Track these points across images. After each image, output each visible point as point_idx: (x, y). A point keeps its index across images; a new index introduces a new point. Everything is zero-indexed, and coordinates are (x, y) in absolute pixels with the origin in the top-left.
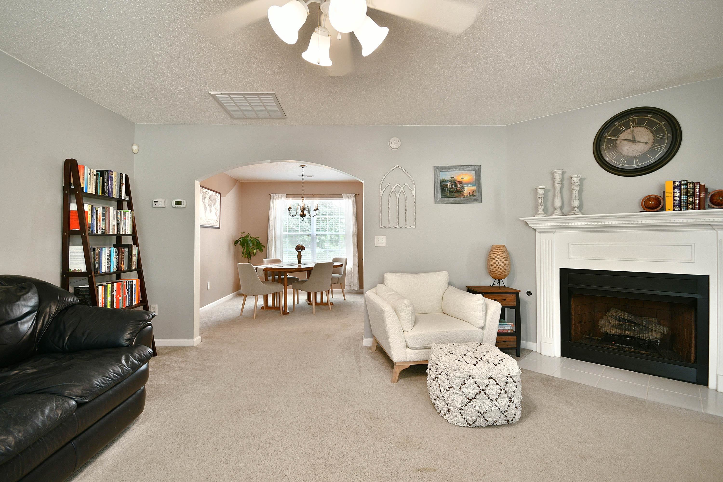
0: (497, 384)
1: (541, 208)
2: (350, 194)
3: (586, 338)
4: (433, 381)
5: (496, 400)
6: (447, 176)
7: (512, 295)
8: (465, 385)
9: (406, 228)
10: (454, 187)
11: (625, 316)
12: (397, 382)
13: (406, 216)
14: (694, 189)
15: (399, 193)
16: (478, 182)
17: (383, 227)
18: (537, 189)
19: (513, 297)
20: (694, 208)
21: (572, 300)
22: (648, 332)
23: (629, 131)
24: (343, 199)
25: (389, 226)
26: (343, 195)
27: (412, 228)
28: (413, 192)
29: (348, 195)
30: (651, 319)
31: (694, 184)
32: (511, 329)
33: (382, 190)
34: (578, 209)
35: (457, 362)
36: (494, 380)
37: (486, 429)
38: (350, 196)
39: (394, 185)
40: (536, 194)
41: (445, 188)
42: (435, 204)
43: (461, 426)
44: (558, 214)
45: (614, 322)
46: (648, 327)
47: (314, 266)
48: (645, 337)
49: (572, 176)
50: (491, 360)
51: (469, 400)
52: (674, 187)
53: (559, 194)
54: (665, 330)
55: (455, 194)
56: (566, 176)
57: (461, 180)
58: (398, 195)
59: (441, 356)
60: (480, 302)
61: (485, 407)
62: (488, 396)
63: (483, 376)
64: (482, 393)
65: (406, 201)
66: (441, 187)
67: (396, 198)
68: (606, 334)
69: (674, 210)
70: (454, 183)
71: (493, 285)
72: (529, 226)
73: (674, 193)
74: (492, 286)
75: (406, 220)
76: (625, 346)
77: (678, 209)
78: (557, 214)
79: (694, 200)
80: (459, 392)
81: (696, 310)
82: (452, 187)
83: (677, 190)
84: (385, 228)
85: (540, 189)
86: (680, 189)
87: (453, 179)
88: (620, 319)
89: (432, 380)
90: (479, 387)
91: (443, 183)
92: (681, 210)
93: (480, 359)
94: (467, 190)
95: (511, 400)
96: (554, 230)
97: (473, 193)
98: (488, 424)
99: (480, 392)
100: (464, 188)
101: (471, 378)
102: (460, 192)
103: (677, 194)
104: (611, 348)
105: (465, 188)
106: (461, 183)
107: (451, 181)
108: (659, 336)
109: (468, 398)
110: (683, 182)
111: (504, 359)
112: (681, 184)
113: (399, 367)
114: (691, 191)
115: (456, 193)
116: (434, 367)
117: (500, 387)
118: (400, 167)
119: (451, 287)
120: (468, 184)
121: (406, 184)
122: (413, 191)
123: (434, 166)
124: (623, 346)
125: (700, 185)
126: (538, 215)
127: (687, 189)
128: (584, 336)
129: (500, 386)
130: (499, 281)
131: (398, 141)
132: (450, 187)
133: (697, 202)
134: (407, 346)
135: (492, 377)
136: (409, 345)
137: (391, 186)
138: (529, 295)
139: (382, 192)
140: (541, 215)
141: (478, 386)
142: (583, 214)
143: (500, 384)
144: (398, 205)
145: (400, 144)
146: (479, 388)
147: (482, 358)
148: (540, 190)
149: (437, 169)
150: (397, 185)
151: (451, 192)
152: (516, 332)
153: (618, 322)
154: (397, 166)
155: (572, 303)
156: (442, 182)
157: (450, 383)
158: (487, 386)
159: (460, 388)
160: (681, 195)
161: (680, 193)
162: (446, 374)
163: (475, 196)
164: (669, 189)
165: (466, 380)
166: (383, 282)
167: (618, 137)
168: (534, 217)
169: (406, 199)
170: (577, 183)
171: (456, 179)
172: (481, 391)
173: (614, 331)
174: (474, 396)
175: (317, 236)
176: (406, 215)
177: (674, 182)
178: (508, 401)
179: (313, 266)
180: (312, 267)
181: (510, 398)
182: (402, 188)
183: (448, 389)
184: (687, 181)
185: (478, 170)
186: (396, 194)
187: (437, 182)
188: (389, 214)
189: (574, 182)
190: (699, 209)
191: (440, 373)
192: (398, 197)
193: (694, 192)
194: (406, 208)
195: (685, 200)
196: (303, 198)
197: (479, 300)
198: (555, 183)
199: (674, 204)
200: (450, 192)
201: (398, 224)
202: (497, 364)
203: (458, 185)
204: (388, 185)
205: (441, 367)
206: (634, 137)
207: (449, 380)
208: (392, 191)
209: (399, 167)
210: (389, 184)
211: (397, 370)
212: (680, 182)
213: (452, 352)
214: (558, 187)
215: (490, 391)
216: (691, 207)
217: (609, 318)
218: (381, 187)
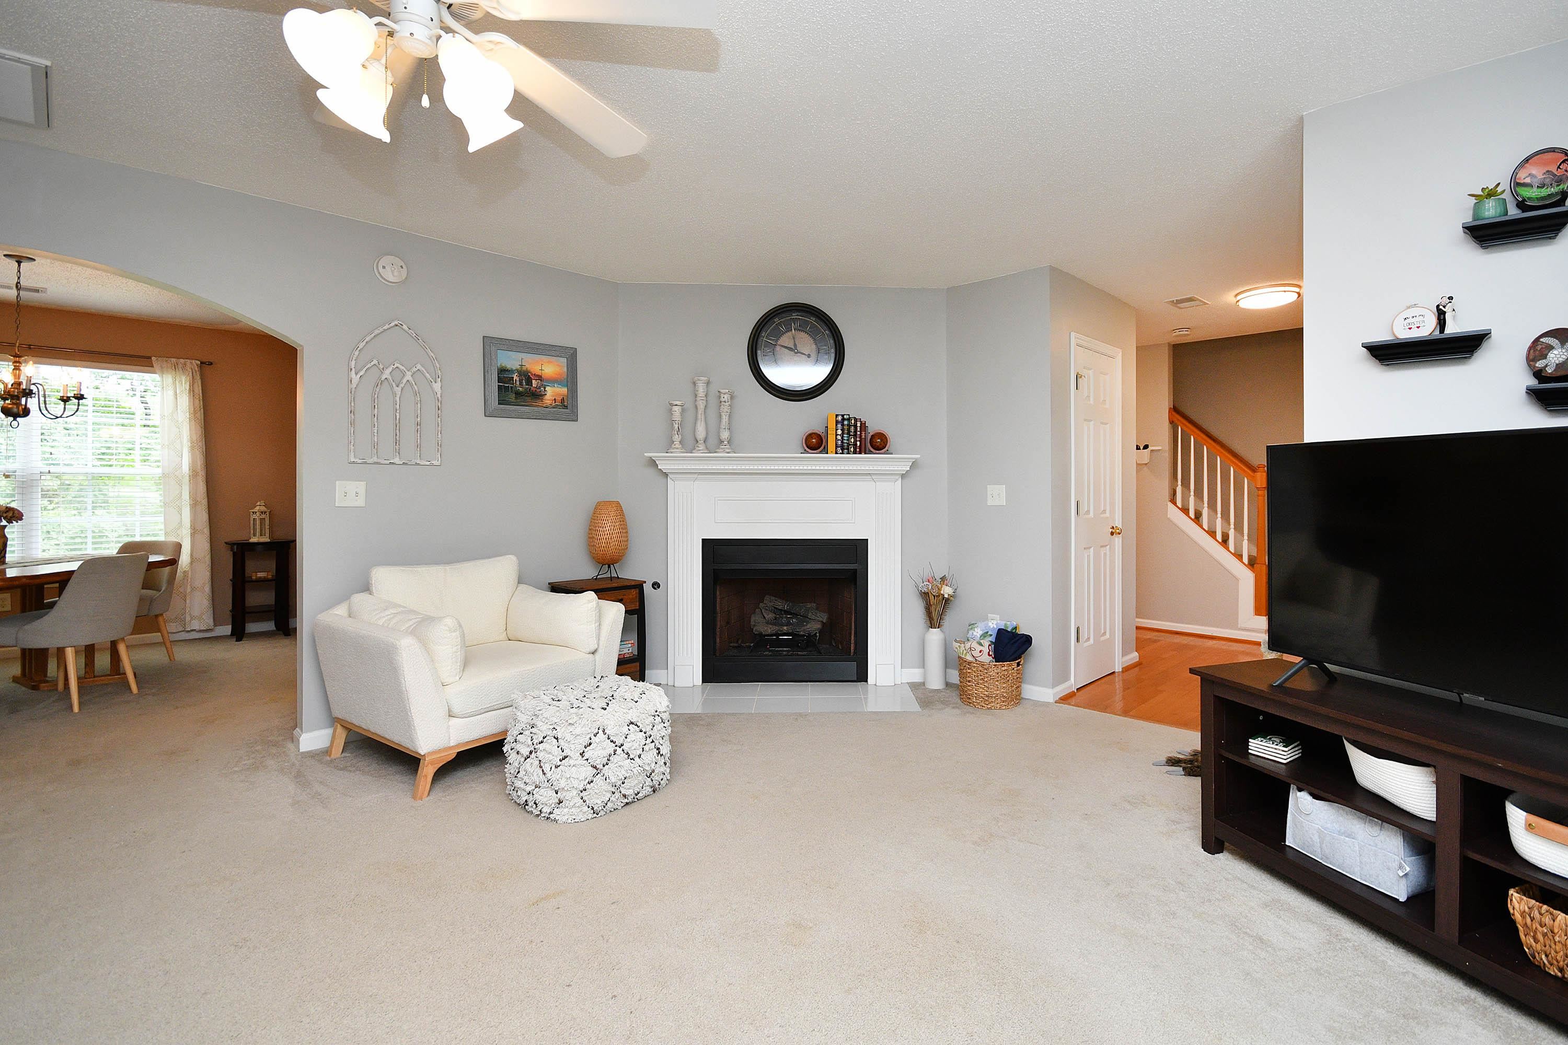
0: (641, 731)
1: (677, 438)
2: (182, 361)
3: (733, 647)
4: (526, 759)
5: (639, 756)
6: (512, 361)
7: (633, 590)
8: (591, 746)
9: (417, 464)
10: (526, 385)
11: (781, 604)
12: (429, 794)
13: (419, 438)
14: (855, 426)
15: (402, 385)
16: (571, 379)
17: (360, 461)
18: (672, 405)
19: (634, 593)
20: (855, 453)
21: (718, 588)
22: (808, 623)
23: (789, 334)
24: (155, 373)
25: (375, 459)
26: (153, 358)
27: (433, 465)
28: (437, 386)
29: (174, 360)
30: (809, 605)
31: (856, 420)
32: (630, 651)
33: (356, 374)
34: (728, 443)
35: (574, 710)
36: (636, 725)
37: (622, 811)
38: (180, 366)
39: (389, 366)
40: (670, 412)
41: (507, 385)
42: (485, 416)
43: (582, 820)
44: (702, 450)
45: (770, 616)
46: (806, 617)
47: (75, 568)
48: (804, 631)
49: (722, 391)
50: (628, 696)
51: (597, 770)
52: (837, 422)
53: (703, 417)
54: (824, 617)
55: (528, 399)
56: (713, 389)
57: (539, 373)
58: (398, 390)
59: (540, 710)
60: (590, 605)
61: (622, 773)
62: (627, 753)
63: (620, 723)
64: (619, 751)
65: (419, 405)
66: (498, 382)
67: (395, 395)
68: (761, 635)
69: (836, 453)
70: (527, 376)
71: (598, 577)
72: (659, 468)
73: (837, 430)
74: (596, 579)
75: (419, 446)
76: (781, 649)
77: (841, 451)
78: (700, 450)
79: (856, 441)
80: (581, 761)
81: (855, 584)
82: (521, 384)
83: (839, 426)
84: (365, 463)
85: (676, 405)
86: (843, 425)
87: (524, 368)
88: (775, 610)
89: (523, 759)
90: (615, 743)
91: (504, 375)
92: (843, 453)
93: (611, 698)
94: (551, 393)
95: (659, 752)
96: (696, 476)
97: (563, 400)
98: (626, 800)
99: (615, 751)
100: (545, 388)
101: (601, 731)
102: (537, 396)
103: (839, 432)
104: (766, 655)
105: (547, 388)
106: (539, 378)
107: (520, 371)
108: (819, 626)
109: (595, 767)
110: (845, 417)
111: (645, 690)
112: (843, 419)
113: (432, 763)
114: (852, 429)
115: (530, 398)
116: (527, 733)
117: (644, 735)
118: (405, 327)
119: (522, 586)
120: (553, 381)
121: (419, 367)
122: (436, 384)
123: (484, 337)
124: (779, 649)
125: (861, 422)
126: (672, 450)
127: (849, 425)
128: (732, 645)
129: (645, 733)
130: (609, 567)
131: (402, 267)
132: (518, 383)
133: (858, 443)
134: (451, 715)
135: (632, 721)
136: (456, 710)
137: (381, 366)
138: (655, 589)
139: (355, 379)
140: (678, 450)
141: (612, 741)
142: (735, 453)
143: (644, 730)
144: (398, 411)
145: (405, 276)
146: (614, 745)
147: (613, 696)
148: (676, 408)
149: (490, 344)
150: (395, 366)
151: (520, 394)
152: (638, 655)
153: (774, 615)
154: (396, 323)
155: (718, 593)
156: (501, 371)
157: (563, 752)
158: (626, 738)
159: (582, 754)
160: (843, 433)
161: (843, 430)
162: (555, 737)
163: (566, 407)
164: (832, 425)
165: (593, 737)
166: (366, 588)
167: (777, 341)
168: (667, 453)
169: (419, 399)
170: (728, 402)
171: (529, 369)
172: (617, 748)
173: (769, 630)
174: (606, 761)
175: (42, 478)
176: (419, 435)
177: (837, 416)
178: (655, 754)
179: (74, 566)
180: (73, 572)
181: (658, 749)
182: (409, 374)
183: (559, 763)
184: (849, 415)
185: (571, 356)
186: (394, 386)
187: (491, 370)
188: (376, 431)
189: (724, 400)
190: (860, 453)
191: (541, 739)
192: (400, 393)
193: (856, 431)
194: (419, 419)
195: (847, 440)
196: (20, 357)
197: (589, 602)
198: (698, 399)
199: (836, 444)
200: (518, 394)
201: (397, 454)
202: (638, 700)
203: (533, 381)
204: (372, 364)
205: (543, 728)
206: (795, 345)
207: (560, 747)
208: (383, 378)
209: (402, 325)
210: (375, 362)
211: (428, 771)
212: (843, 416)
213: (560, 699)
214: (701, 405)
215: (630, 745)
216: (852, 449)
217: (763, 611)
218: (353, 367)
